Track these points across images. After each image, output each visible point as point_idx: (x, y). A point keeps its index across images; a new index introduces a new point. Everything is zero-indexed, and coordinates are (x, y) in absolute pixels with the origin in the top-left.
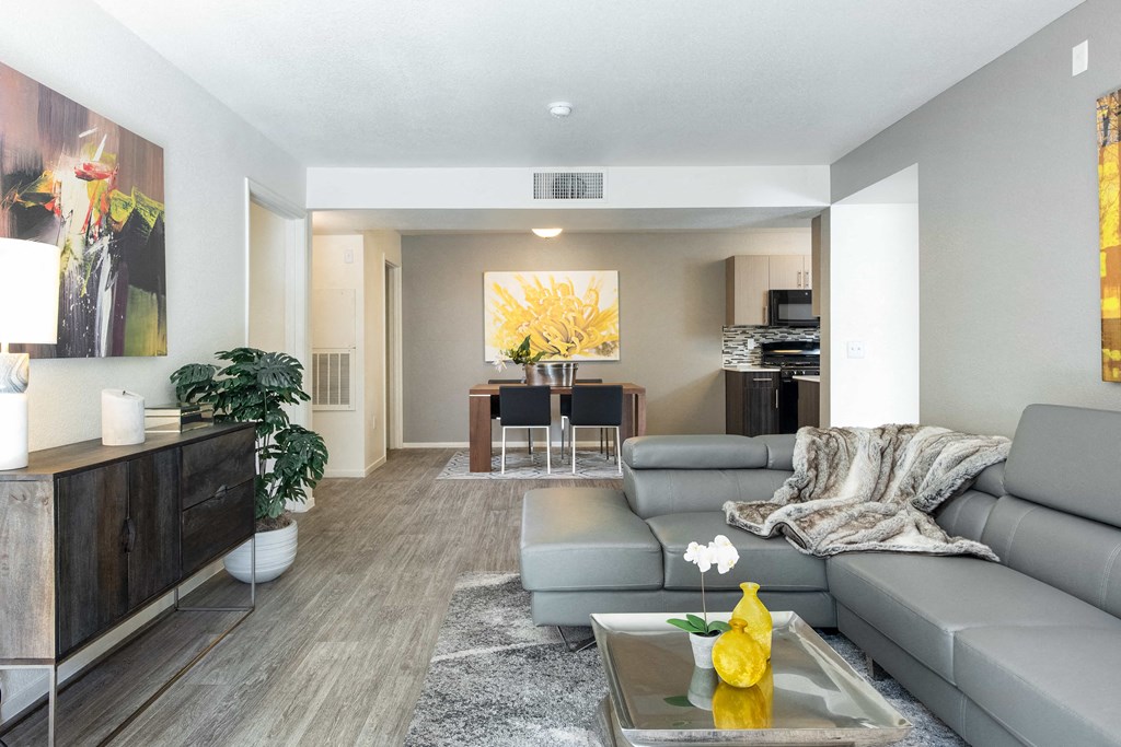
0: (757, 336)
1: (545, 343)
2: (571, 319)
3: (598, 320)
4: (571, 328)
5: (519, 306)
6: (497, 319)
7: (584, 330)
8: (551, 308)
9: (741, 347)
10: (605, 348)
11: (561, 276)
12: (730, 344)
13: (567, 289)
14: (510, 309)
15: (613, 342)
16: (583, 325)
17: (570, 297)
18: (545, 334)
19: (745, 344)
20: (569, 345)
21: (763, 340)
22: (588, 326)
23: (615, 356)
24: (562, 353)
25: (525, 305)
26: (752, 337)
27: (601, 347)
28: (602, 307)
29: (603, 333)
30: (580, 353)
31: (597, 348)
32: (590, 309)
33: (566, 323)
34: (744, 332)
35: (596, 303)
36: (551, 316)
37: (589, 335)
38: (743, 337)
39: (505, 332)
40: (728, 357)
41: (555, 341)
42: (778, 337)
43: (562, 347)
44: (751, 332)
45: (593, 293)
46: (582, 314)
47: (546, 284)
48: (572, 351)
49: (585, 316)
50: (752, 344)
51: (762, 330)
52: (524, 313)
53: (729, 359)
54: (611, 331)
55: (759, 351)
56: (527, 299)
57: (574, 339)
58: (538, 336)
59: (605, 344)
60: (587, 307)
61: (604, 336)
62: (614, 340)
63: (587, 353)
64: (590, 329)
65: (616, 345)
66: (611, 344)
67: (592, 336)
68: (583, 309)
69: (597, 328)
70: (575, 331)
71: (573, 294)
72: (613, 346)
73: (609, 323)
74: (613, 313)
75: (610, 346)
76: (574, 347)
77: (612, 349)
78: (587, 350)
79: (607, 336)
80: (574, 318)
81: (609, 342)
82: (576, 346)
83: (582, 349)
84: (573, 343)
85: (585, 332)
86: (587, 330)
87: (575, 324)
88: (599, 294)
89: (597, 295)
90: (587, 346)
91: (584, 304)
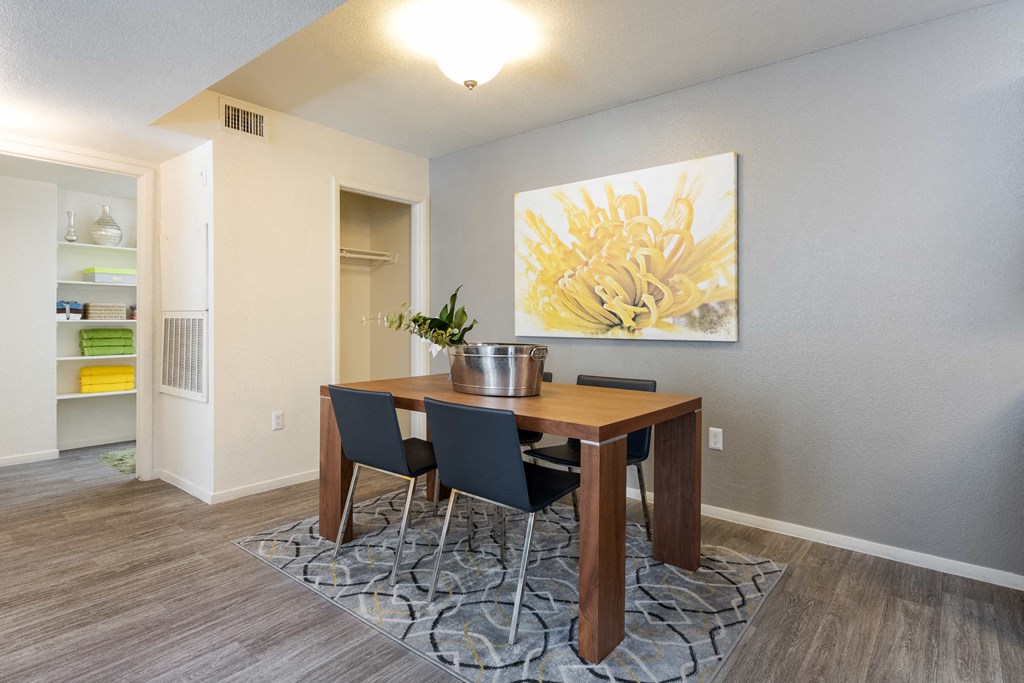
1: (600, 307)
2: (642, 261)
3: (690, 260)
4: (641, 276)
5: (560, 244)
6: (530, 268)
7: (664, 281)
8: (607, 243)
10: (706, 316)
11: (623, 183)
13: (636, 205)
14: (548, 251)
15: (722, 304)
16: (661, 270)
17: (640, 219)
18: (598, 290)
20: (638, 310)
22: (670, 274)
23: (726, 332)
24: (626, 324)
25: (569, 240)
27: (697, 313)
28: (699, 234)
29: (702, 286)
30: (657, 325)
31: (689, 315)
32: (676, 238)
33: (632, 268)
35: (688, 226)
36: (610, 257)
37: (674, 290)
39: (541, 288)
41: (614, 302)
43: (626, 313)
45: (683, 208)
46: (662, 250)
47: (601, 201)
48: (642, 320)
49: (667, 253)
52: (568, 254)
54: (719, 281)
56: (572, 231)
57: (647, 298)
58: (586, 292)
59: (705, 308)
60: (670, 235)
61: (703, 292)
62: (724, 299)
63: (669, 325)
64: (676, 278)
65: (727, 311)
66: (716, 307)
67: (681, 292)
68: (662, 241)
69: (689, 276)
70: (649, 283)
71: (646, 214)
72: (721, 311)
73: (713, 264)
74: (721, 243)
75: (715, 311)
76: (646, 313)
77: (719, 317)
78: (670, 320)
79: (708, 292)
80: (647, 258)
81: (713, 304)
82: (650, 312)
83: (660, 318)
84: (644, 305)
85: (667, 284)
86: (671, 280)
87: (648, 271)
88: (694, 206)
89: (691, 209)
90: (671, 311)
91: (664, 230)
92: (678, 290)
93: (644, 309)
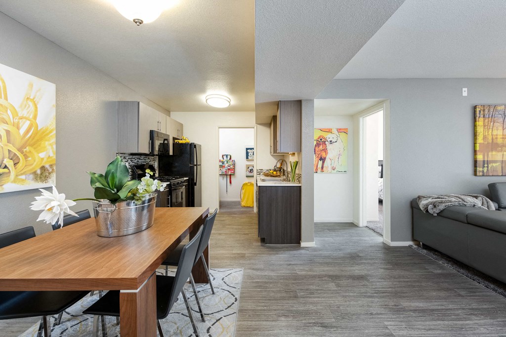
2: (3, 134)
3: (35, 139)
4: (4, 147)
7: (20, 150)
10: (43, 173)
15: (51, 166)
16: (19, 143)
17: (3, 101)
23: (52, 181)
26: (128, 161)
27: (39, 172)
28: (41, 123)
29: (42, 155)
30: (14, 181)
31: (35, 173)
32: (28, 123)
34: (124, 158)
35: (35, 117)
37: (26, 157)
42: (136, 161)
44: (127, 158)
45: (31, 104)
46: (18, 128)
48: (4, 179)
49: (22, 131)
57: (7, 162)
59: (43, 168)
60: (24, 120)
61: (42, 159)
62: (52, 163)
63: (23, 180)
64: (28, 149)
65: (53, 170)
66: (49, 168)
67: (30, 159)
68: (19, 122)
69: (35, 148)
70: (9, 151)
71: (6, 99)
72: (50, 170)
73: (47, 143)
74: (51, 132)
75: (48, 170)
76: (7, 173)
77: (50, 173)
78: (23, 177)
79: (45, 159)
80: (8, 132)
81: (47, 166)
82: (10, 172)
83: (17, 176)
84: (6, 167)
85: (22, 153)
86: (25, 150)
87: (9, 141)
88: (38, 106)
89: (36, 108)
90: (24, 171)
91: (20, 114)
92: (28, 157)
93: (6, 170)
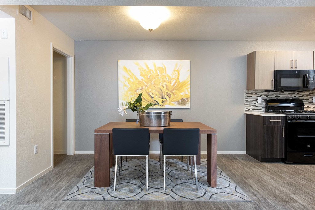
0: (263, 96)
1: (151, 99)
2: (165, 86)
3: (179, 87)
4: (165, 91)
5: (137, 79)
6: (125, 86)
8: (154, 80)
9: (255, 102)
10: (183, 102)
11: (159, 63)
12: (249, 100)
13: (163, 70)
14: (132, 81)
15: (187, 98)
16: (171, 89)
17: (164, 74)
18: (150, 94)
19: (257, 100)
20: (164, 100)
21: (266, 98)
22: (173, 90)
23: (188, 106)
24: (160, 104)
25: (140, 78)
26: (260, 96)
27: (180, 101)
28: (181, 80)
29: (182, 94)
30: (169, 104)
31: (178, 101)
32: (175, 80)
33: (162, 88)
34: (256, 94)
35: (178, 78)
36: (154, 84)
37: (174, 94)
38: (255, 96)
39: (129, 92)
40: (248, 107)
41: (156, 97)
42: (274, 96)
43: (160, 101)
44: (260, 94)
45: (176, 72)
46: (171, 83)
47: (151, 67)
48: (165, 103)
49: (172, 84)
50: (260, 100)
51: (266, 93)
52: (140, 82)
53: (248, 108)
54: (185, 92)
55: (264, 104)
56: (141, 75)
57: (166, 97)
58: (147, 95)
59: (182, 99)
60: (173, 80)
61: (182, 95)
62: (187, 97)
63: (173, 104)
64: (175, 91)
65: (188, 100)
66: (185, 99)
67: (176, 95)
68: (171, 81)
69: (178, 91)
70: (167, 92)
71: (166, 73)
72: (187, 100)
73: (184, 88)
74: (187, 83)
75: (185, 100)
76: (166, 101)
77: (186, 102)
78: (173, 103)
79: (183, 95)
80: (166, 85)
81: (185, 98)
82: (167, 100)
83: (170, 102)
84: (165, 98)
85: (172, 93)
86: (173, 92)
87: (167, 89)
88: (180, 73)
89: (179, 73)
90: (173, 100)
91: (171, 78)
92: (175, 95)
93: (166, 100)
